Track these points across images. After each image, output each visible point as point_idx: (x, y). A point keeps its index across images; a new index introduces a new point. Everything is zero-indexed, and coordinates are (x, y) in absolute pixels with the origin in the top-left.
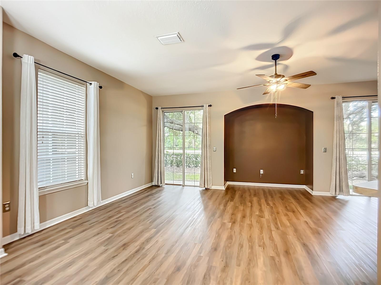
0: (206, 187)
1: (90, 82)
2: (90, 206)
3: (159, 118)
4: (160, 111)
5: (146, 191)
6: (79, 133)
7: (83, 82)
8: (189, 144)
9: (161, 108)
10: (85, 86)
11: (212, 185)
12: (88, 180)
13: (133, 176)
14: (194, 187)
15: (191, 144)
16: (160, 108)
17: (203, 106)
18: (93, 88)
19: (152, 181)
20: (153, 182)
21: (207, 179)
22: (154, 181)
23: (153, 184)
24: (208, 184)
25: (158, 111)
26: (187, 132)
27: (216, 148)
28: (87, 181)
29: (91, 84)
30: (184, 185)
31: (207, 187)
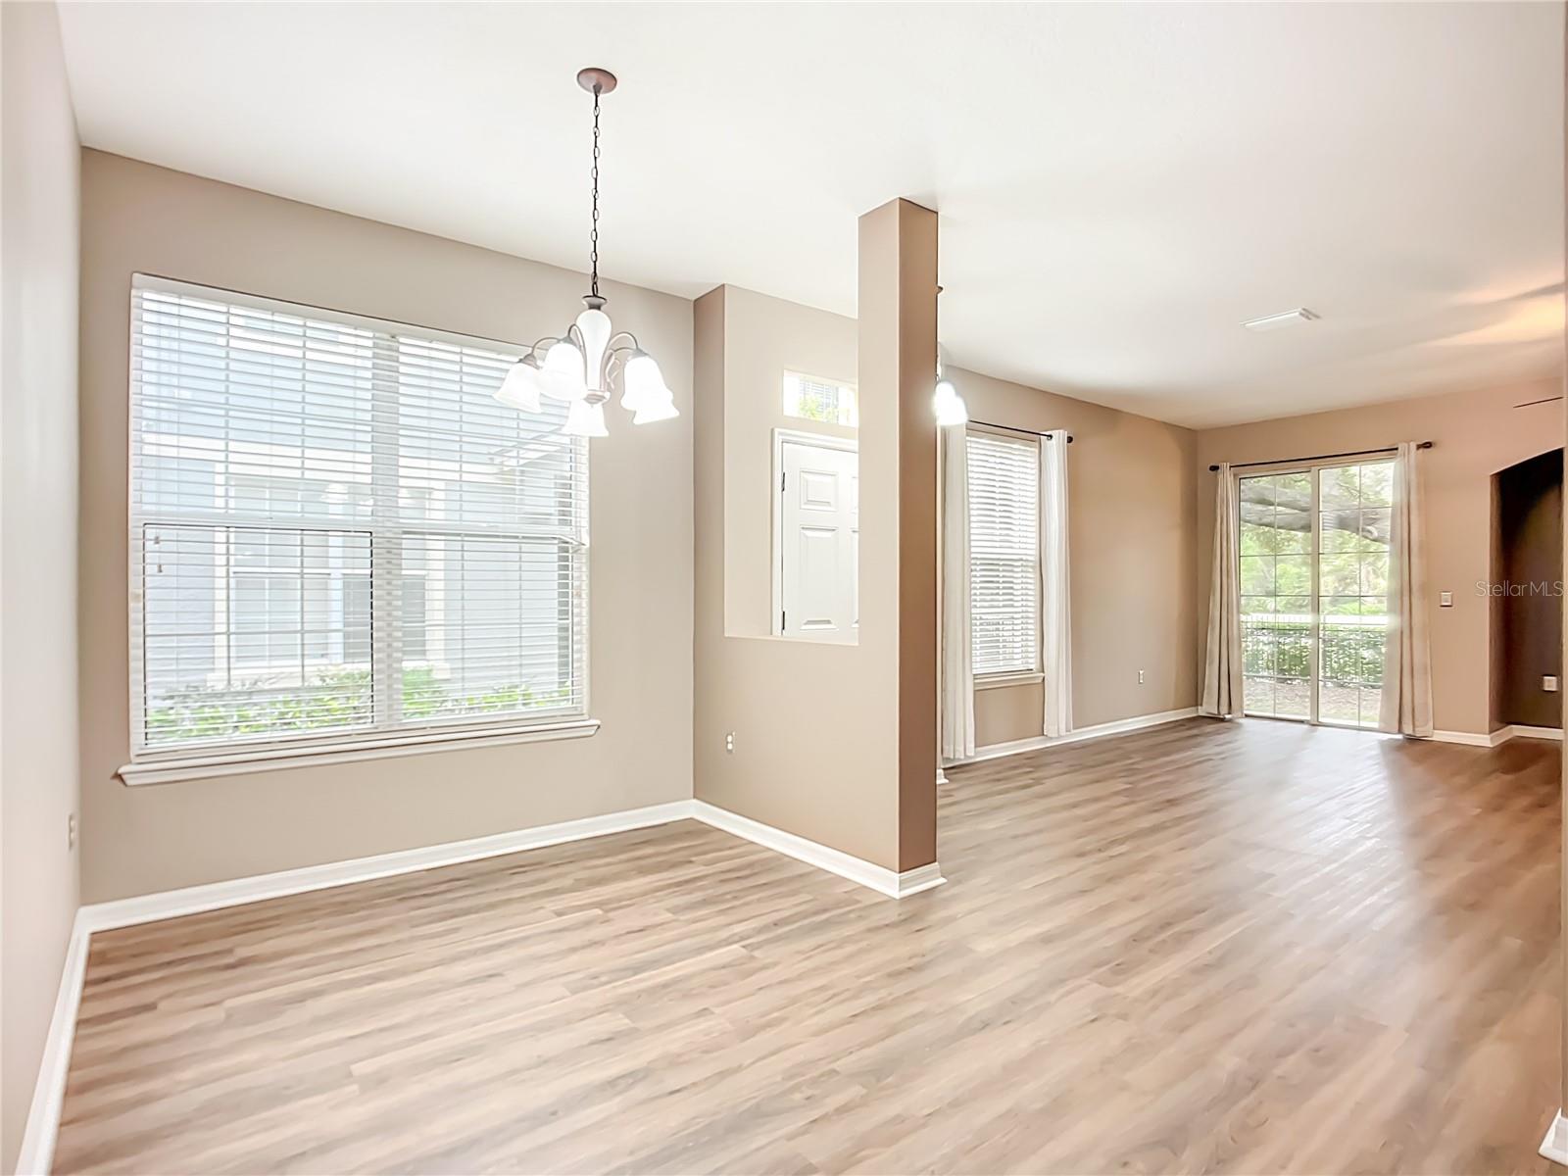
0: (1408, 730)
1: (1047, 433)
2: (1050, 735)
3: (1222, 501)
4: (1226, 477)
5: (1184, 725)
6: (1024, 557)
7: (1032, 436)
8: (1337, 585)
9: (1231, 467)
10: (1037, 444)
11: (1434, 729)
12: (1043, 672)
13: (1141, 677)
14: (1355, 732)
15: (1348, 585)
16: (1225, 467)
17: (1397, 449)
18: (1055, 447)
19: (1196, 702)
20: (1201, 705)
21: (1410, 705)
22: (1204, 704)
23: (1202, 711)
24: (1417, 723)
25: (1220, 477)
26: (1329, 536)
27: (1452, 596)
28: (1042, 674)
29: (1051, 436)
30: (1316, 723)
31: (1410, 732)
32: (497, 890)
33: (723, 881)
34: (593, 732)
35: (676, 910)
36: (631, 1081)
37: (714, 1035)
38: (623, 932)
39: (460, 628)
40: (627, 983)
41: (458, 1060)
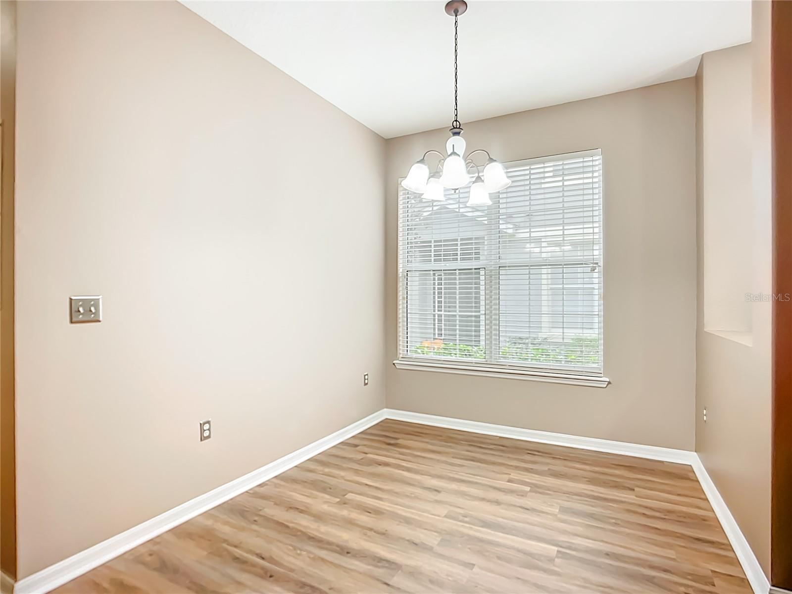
32: (509, 457)
33: (629, 511)
34: (605, 386)
35: (563, 510)
36: (387, 565)
37: (450, 578)
38: (518, 505)
39: (528, 315)
40: (471, 528)
41: (370, 513)
